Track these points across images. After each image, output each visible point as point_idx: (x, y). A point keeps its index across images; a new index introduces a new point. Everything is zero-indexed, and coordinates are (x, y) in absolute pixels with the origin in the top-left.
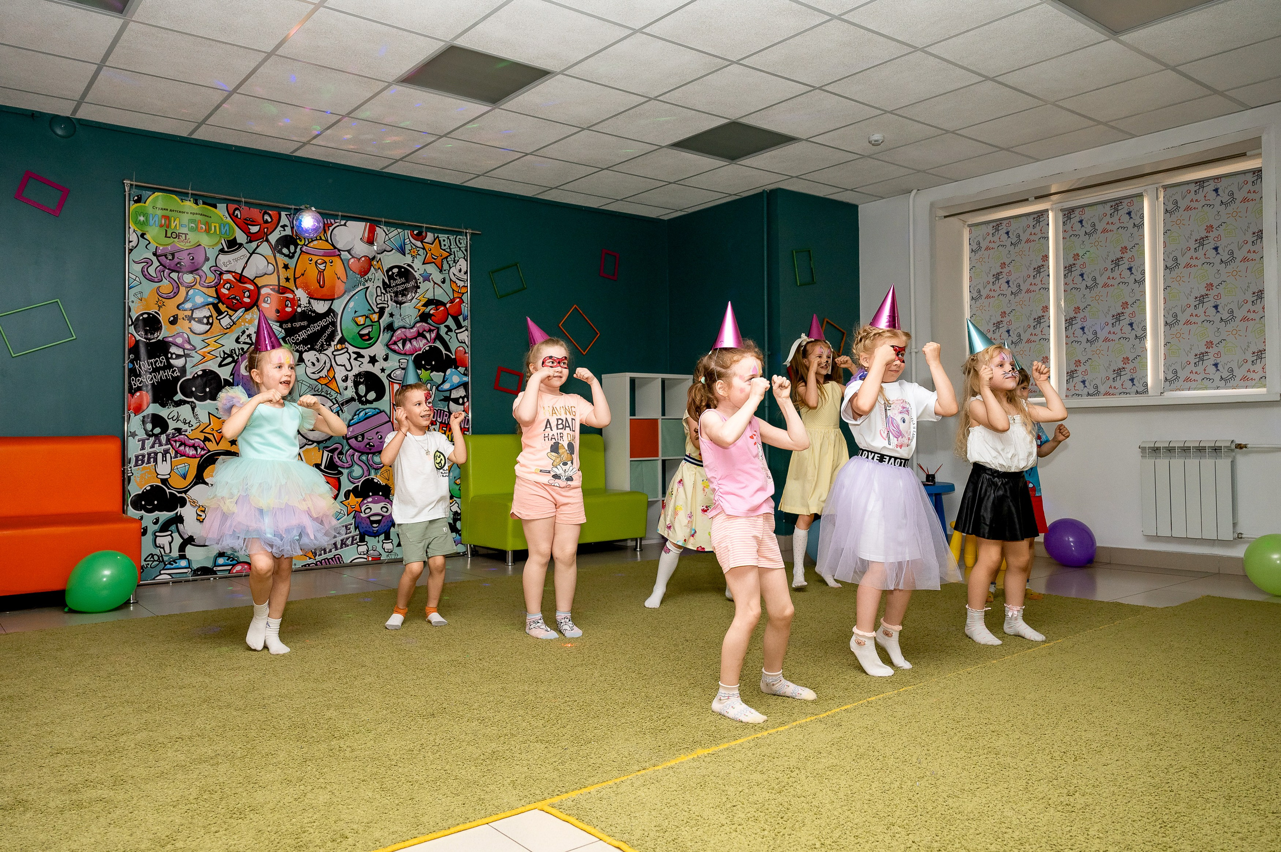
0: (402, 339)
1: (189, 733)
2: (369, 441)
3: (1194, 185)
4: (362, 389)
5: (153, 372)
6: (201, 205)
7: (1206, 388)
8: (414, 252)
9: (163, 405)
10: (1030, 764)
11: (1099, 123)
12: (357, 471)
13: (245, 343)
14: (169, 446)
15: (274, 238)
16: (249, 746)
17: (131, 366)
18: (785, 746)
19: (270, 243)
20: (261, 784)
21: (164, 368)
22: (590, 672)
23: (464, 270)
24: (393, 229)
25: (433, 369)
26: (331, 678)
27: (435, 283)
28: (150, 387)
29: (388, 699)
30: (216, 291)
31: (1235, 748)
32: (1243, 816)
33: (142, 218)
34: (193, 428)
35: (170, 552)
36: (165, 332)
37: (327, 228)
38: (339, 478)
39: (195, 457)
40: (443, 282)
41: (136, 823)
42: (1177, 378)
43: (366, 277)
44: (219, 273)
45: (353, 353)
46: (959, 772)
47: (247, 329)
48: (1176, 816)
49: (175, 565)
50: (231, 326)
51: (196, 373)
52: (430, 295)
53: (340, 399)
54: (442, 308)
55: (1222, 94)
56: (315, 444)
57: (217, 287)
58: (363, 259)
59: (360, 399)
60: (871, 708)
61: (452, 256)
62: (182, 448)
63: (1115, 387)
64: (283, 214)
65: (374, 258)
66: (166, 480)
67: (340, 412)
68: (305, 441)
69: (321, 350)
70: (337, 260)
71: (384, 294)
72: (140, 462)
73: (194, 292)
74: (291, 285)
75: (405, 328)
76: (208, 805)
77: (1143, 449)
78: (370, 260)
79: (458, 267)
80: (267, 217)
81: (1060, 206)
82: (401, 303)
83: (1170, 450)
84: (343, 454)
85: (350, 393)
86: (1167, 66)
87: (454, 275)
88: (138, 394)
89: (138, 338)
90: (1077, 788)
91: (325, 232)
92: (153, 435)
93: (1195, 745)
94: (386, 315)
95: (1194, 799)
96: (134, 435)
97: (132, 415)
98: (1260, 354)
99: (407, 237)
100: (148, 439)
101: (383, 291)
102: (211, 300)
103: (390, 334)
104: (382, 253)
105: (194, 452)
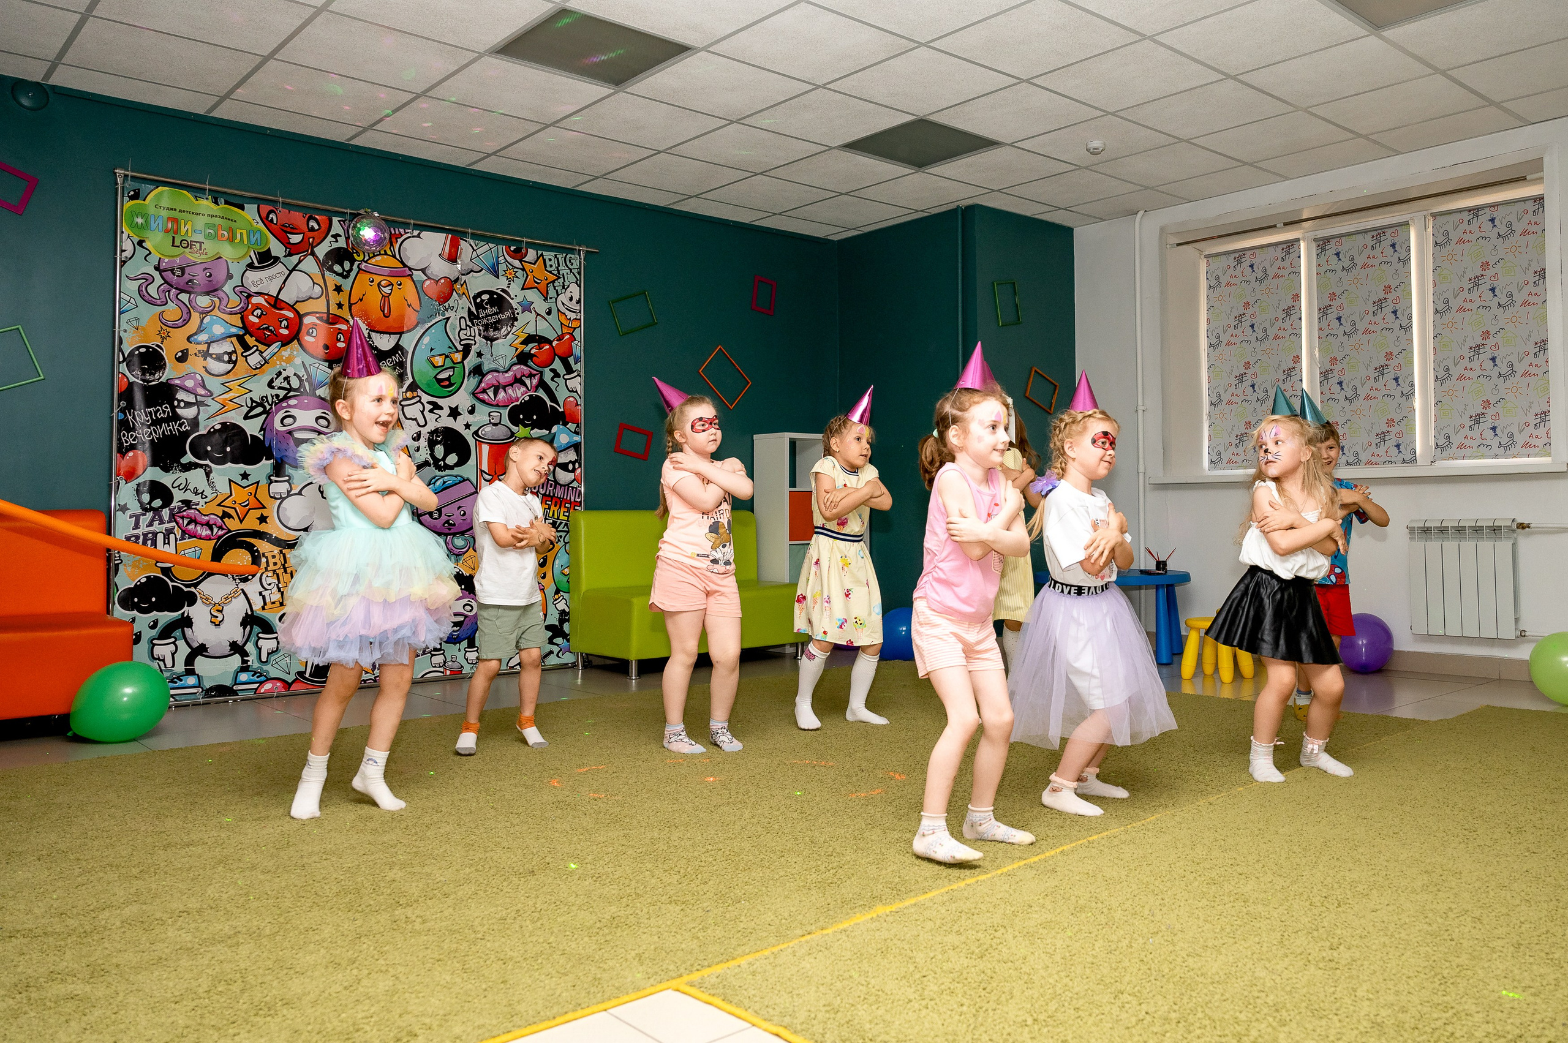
0: (493, 385)
1: (198, 905)
2: (448, 518)
3: (1467, 213)
4: (439, 450)
5: (152, 425)
6: (222, 205)
7: (1482, 457)
9: (166, 469)
10: (1286, 912)
11: (1359, 135)
13: (280, 388)
14: (174, 524)
15: (322, 250)
16: (281, 920)
17: (121, 416)
18: (987, 899)
19: (317, 257)
20: (298, 970)
21: (167, 420)
22: (738, 813)
23: (576, 297)
24: (482, 243)
25: (536, 425)
26: (396, 827)
27: (538, 314)
28: (147, 445)
29: (471, 853)
30: (242, 318)
31: (1524, 887)
32: (1535, 967)
33: (140, 220)
34: (207, 500)
35: (173, 666)
36: (170, 372)
37: (394, 240)
39: (210, 539)
40: (549, 313)
41: (122, 1026)
42: (1450, 444)
43: (446, 305)
44: (246, 295)
45: (428, 403)
46: (1201, 925)
47: (284, 370)
48: (1458, 970)
49: (180, 683)
50: (262, 365)
51: (213, 427)
52: (531, 330)
54: (547, 347)
55: (1498, 105)
57: (243, 314)
58: (442, 281)
59: (437, 463)
60: (1093, 850)
61: (561, 280)
62: (191, 527)
63: (1378, 455)
64: (335, 220)
65: (457, 280)
66: (169, 569)
70: (407, 281)
71: (470, 327)
73: (212, 319)
74: (345, 313)
75: (498, 371)
76: (223, 1000)
77: (1411, 530)
78: (452, 284)
80: (313, 223)
81: (1313, 235)
82: (492, 340)
83: (1443, 530)
85: (423, 455)
86: (1437, 70)
87: (563, 304)
88: (131, 454)
89: (132, 379)
90: (1341, 941)
91: (392, 245)
92: (152, 509)
93: (1478, 884)
94: (473, 354)
95: (1478, 949)
96: (124, 508)
97: (122, 482)
98: (1543, 416)
99: (500, 254)
100: (145, 515)
101: (469, 323)
102: (234, 330)
103: (477, 379)
104: (468, 274)
105: (209, 532)
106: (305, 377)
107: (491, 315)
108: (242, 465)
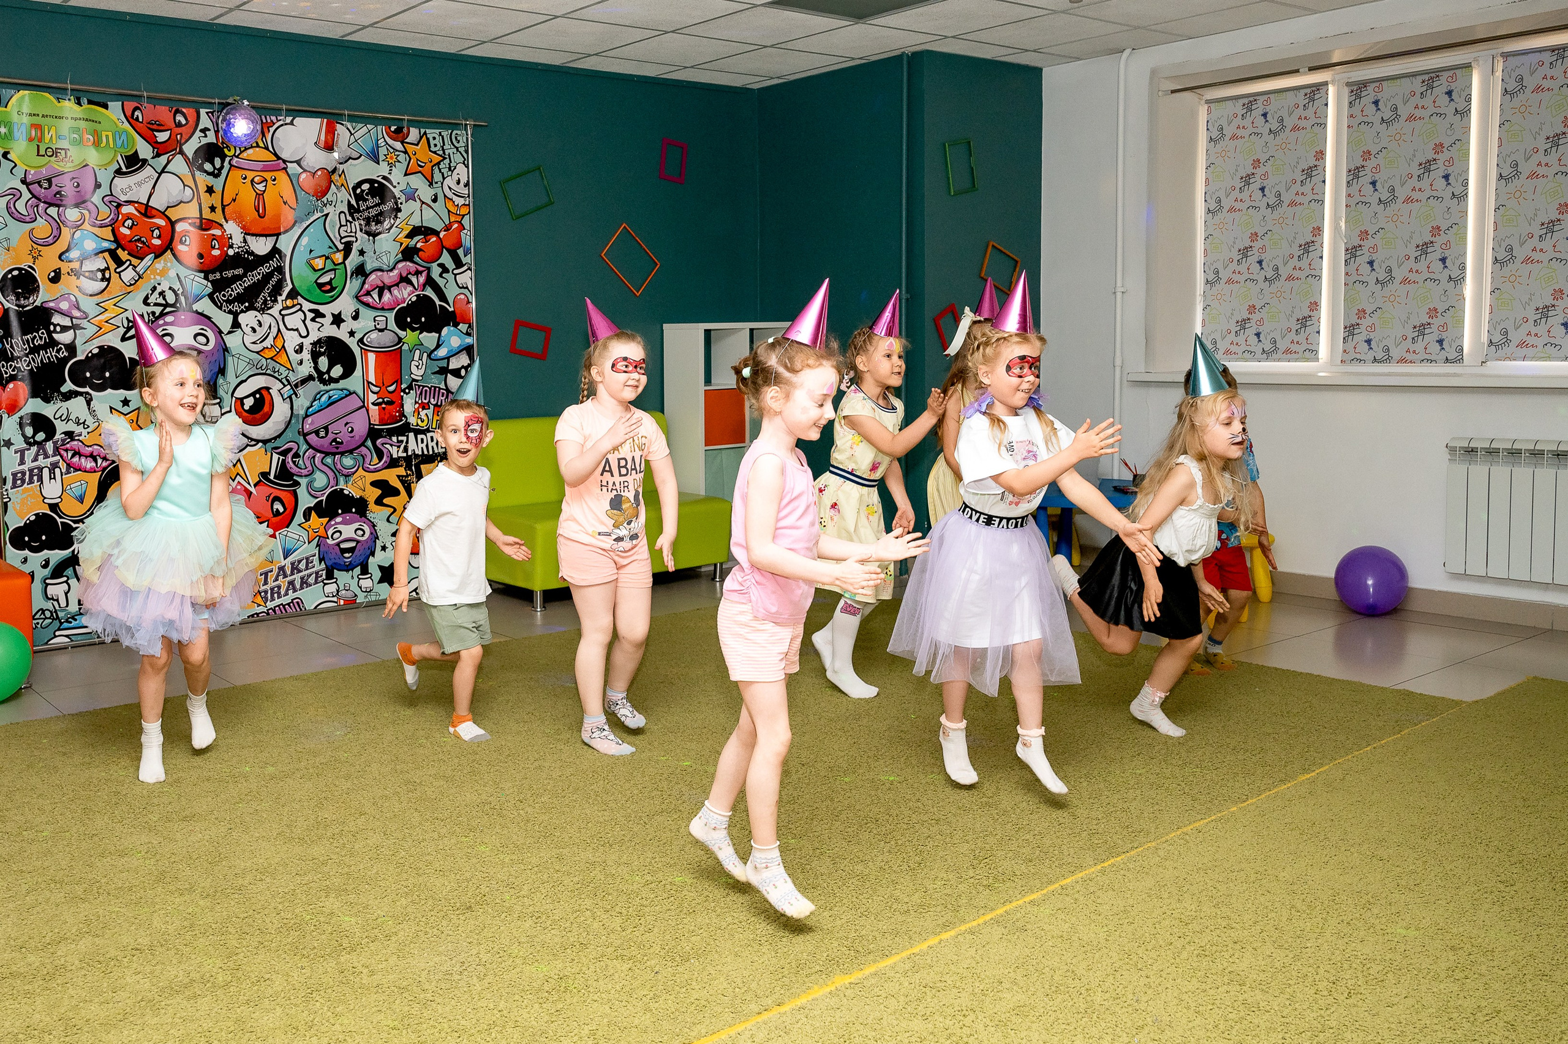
0: (377, 287)
2: (335, 436)
4: (323, 362)
5: (30, 353)
6: (86, 106)
8: (391, 158)
9: (47, 400)
12: (320, 480)
13: (156, 304)
14: (58, 457)
15: (190, 148)
19: (186, 156)
21: (44, 347)
23: (464, 180)
24: (360, 125)
25: (425, 328)
27: (423, 203)
28: (27, 375)
30: (113, 231)
34: (89, 430)
35: (67, 606)
36: (45, 295)
37: (266, 130)
38: (295, 491)
39: (95, 472)
40: (435, 200)
43: (325, 199)
44: (115, 204)
45: (310, 311)
47: (159, 284)
49: (74, 624)
50: (136, 281)
51: (91, 352)
52: (416, 221)
53: (293, 378)
54: (434, 239)
56: (260, 444)
57: (114, 226)
58: (319, 173)
59: (322, 377)
61: (447, 161)
62: (76, 459)
64: (203, 111)
65: (334, 170)
66: (57, 505)
67: (293, 396)
68: (245, 441)
69: (263, 310)
70: (281, 176)
71: (351, 223)
72: (19, 482)
73: (82, 233)
74: (218, 216)
75: (381, 270)
78: (329, 174)
79: (455, 177)
82: (376, 235)
84: (299, 456)
85: (307, 369)
87: (450, 188)
88: (11, 385)
89: (7, 305)
91: (264, 135)
92: (36, 443)
94: (354, 252)
96: (8, 444)
97: (6, 417)
99: (380, 136)
100: (29, 449)
101: (350, 218)
102: (106, 245)
103: (360, 279)
104: (346, 162)
105: (93, 464)
106: (181, 290)
107: (372, 207)
108: (122, 391)
